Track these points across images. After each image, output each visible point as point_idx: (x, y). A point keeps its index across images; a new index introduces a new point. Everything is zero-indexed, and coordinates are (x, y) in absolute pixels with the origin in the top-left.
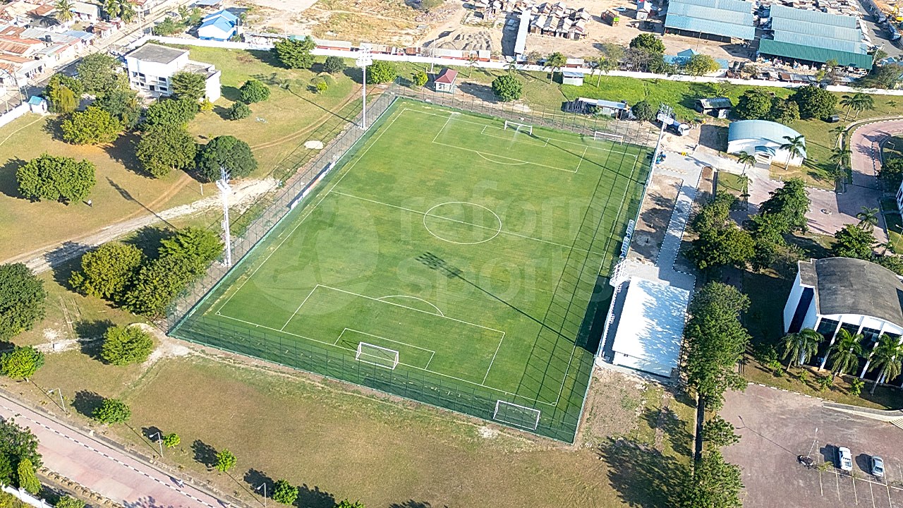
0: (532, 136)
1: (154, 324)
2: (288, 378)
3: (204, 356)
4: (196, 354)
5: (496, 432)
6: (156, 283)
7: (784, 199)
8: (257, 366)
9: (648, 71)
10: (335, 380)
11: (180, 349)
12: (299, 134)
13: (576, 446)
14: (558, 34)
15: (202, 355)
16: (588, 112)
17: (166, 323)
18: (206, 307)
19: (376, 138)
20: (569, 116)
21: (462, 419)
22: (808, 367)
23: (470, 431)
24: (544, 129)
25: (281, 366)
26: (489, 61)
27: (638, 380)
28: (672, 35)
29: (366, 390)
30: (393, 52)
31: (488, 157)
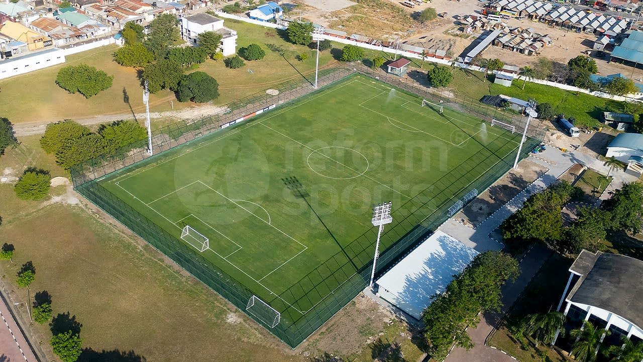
0: (442, 115)
2: (124, 237)
4: (81, 206)
5: (240, 320)
7: (618, 200)
8: (111, 224)
9: (574, 85)
10: (153, 248)
11: (73, 199)
12: (269, 84)
13: (297, 350)
14: (515, 50)
15: (84, 207)
16: (500, 106)
18: (113, 177)
19: (320, 96)
20: (484, 106)
21: (222, 302)
22: (559, 349)
23: (222, 313)
24: (455, 112)
25: (126, 228)
27: (389, 314)
28: (617, 64)
30: (373, 43)
31: (393, 122)
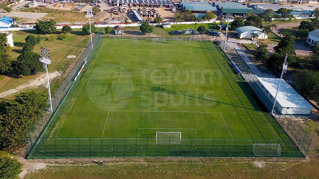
0: (165, 43)
1: (14, 154)
2: (123, 164)
3: (59, 165)
4: (53, 165)
5: (263, 162)
6: (12, 124)
10: (152, 158)
11: (39, 165)
13: (308, 158)
15: (57, 165)
16: (180, 34)
17: (23, 151)
18: (47, 136)
20: (174, 36)
23: (251, 166)
25: (114, 158)
26: (131, 24)
29: (175, 159)
31: (153, 51)
